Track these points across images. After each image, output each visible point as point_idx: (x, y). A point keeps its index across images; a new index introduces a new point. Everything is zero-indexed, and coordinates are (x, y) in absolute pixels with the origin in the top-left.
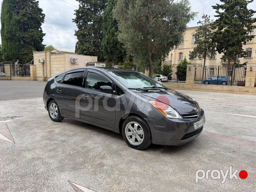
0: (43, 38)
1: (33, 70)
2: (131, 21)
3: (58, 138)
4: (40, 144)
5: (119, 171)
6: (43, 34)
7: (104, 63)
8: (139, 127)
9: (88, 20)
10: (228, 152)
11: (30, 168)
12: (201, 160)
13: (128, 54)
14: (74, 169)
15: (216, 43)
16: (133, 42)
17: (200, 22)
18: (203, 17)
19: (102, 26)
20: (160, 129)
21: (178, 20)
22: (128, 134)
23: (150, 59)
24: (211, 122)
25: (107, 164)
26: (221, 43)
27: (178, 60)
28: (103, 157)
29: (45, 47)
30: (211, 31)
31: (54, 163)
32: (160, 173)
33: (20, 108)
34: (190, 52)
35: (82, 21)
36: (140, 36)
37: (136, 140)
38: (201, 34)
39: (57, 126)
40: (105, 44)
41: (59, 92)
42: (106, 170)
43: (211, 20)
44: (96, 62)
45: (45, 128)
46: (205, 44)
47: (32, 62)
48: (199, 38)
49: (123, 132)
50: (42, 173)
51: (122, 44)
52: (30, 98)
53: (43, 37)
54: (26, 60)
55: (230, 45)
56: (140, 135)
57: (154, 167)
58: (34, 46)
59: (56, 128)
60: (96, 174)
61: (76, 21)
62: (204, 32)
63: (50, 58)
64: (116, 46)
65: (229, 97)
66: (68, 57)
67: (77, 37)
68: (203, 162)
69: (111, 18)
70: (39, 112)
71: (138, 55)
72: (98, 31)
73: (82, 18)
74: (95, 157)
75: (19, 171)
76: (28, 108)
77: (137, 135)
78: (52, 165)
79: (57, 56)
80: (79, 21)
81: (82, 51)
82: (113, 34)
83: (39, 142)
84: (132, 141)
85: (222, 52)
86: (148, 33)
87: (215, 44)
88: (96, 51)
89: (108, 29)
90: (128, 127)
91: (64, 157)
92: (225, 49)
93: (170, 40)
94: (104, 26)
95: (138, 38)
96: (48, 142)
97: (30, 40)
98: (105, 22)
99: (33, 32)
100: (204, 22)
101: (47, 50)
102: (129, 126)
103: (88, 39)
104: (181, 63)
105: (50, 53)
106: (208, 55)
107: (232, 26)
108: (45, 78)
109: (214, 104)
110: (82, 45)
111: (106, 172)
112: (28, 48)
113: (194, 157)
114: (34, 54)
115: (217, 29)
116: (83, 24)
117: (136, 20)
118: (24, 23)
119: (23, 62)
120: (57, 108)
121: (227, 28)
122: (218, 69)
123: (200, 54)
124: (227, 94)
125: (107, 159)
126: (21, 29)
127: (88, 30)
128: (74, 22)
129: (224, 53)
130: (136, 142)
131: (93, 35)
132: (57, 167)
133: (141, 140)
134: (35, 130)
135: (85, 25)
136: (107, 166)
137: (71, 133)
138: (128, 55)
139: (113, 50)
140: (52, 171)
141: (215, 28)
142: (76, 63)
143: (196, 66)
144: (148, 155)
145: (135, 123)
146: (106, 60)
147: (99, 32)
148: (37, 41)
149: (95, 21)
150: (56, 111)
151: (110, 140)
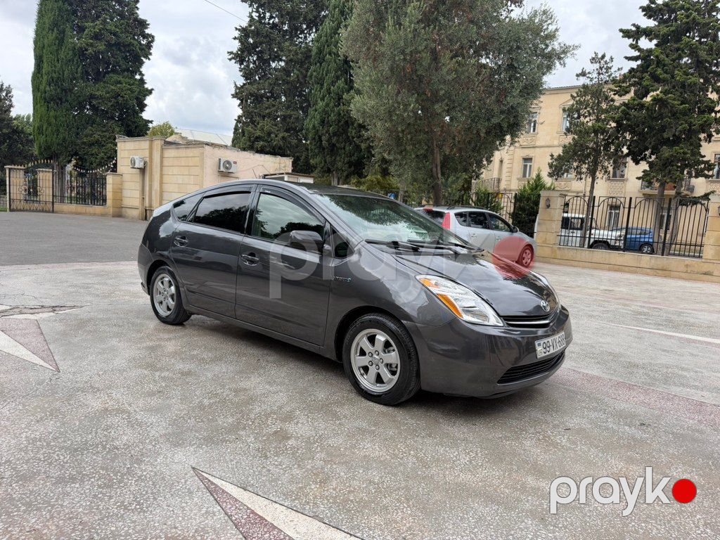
0: (146, 102)
1: (113, 189)
2: (390, 63)
3: (173, 364)
4: (125, 378)
5: (327, 454)
6: (147, 90)
7: (311, 177)
8: (387, 345)
9: (273, 57)
10: (626, 424)
11: (96, 433)
12: (550, 438)
13: (376, 155)
14: (209, 440)
15: (628, 133)
16: (391, 120)
17: (583, 74)
18: (593, 60)
19: (309, 73)
20: (446, 354)
21: (519, 65)
22: (357, 361)
23: (436, 171)
24: (593, 347)
25: (297, 434)
26: (641, 134)
27: (518, 179)
28: (289, 418)
29: (150, 125)
30: (613, 100)
31: (158, 426)
32: (434, 464)
33: (76, 286)
34: (552, 156)
35: (255, 59)
36: (412, 105)
37: (379, 379)
38: (586, 108)
39: (171, 336)
40: (317, 125)
41: (182, 244)
42: (292, 448)
43: (616, 69)
44: (287, 174)
45: (140, 339)
46: (596, 135)
47: (112, 166)
48: (579, 117)
49: (344, 356)
50: (127, 446)
51: (362, 127)
52: (102, 262)
53: (145, 99)
54: (96, 158)
55: (666, 142)
56: (389, 366)
57: (421, 450)
58: (120, 123)
59: (170, 339)
60: (266, 457)
61: (239, 57)
62: (594, 103)
63: (162, 157)
64: (345, 131)
65: (655, 285)
66: (212, 156)
67: (239, 102)
68: (555, 445)
69: (335, 54)
70: (127, 297)
71: (404, 158)
72: (298, 88)
73: (256, 51)
74: (267, 416)
75: (66, 437)
76: (96, 286)
77: (382, 366)
78: (152, 427)
79: (182, 152)
80: (247, 59)
81: (250, 140)
82: (340, 98)
83: (121, 371)
84: (366, 382)
85: (642, 159)
86: (436, 98)
87: (625, 137)
88: (290, 143)
89: (325, 85)
90: (358, 344)
91: (185, 412)
92: (652, 153)
93: (495, 121)
94: (315, 74)
95: (405, 110)
96: (146, 372)
97: (110, 104)
98: (318, 64)
99: (120, 82)
100: (595, 75)
101: (154, 134)
102: (361, 340)
103: (270, 108)
104: (527, 188)
105: (163, 142)
106: (603, 166)
107: (674, 87)
108: (146, 210)
109: (607, 302)
110: (253, 126)
111: (293, 454)
112: (105, 126)
113: (532, 430)
114: (119, 145)
115: (632, 94)
116: (257, 68)
117: (405, 59)
118: (95, 58)
119: (88, 164)
120: (173, 288)
121: (661, 92)
122: (627, 206)
123: (580, 162)
124: (648, 278)
125: (298, 422)
126: (87, 73)
127: (271, 85)
128: (233, 61)
129: (648, 162)
130: (378, 385)
131: (283, 99)
132: (165, 435)
133: (391, 380)
134: (114, 342)
135: (264, 71)
136: (297, 438)
137: (207, 355)
138: (378, 157)
139: (338, 141)
140: (153, 444)
141: (627, 92)
142: (232, 175)
143: (565, 196)
144: (407, 419)
145: (379, 334)
146: (316, 168)
147: (302, 90)
148: (128, 109)
149: (291, 60)
150: (172, 296)
151: (311, 377)
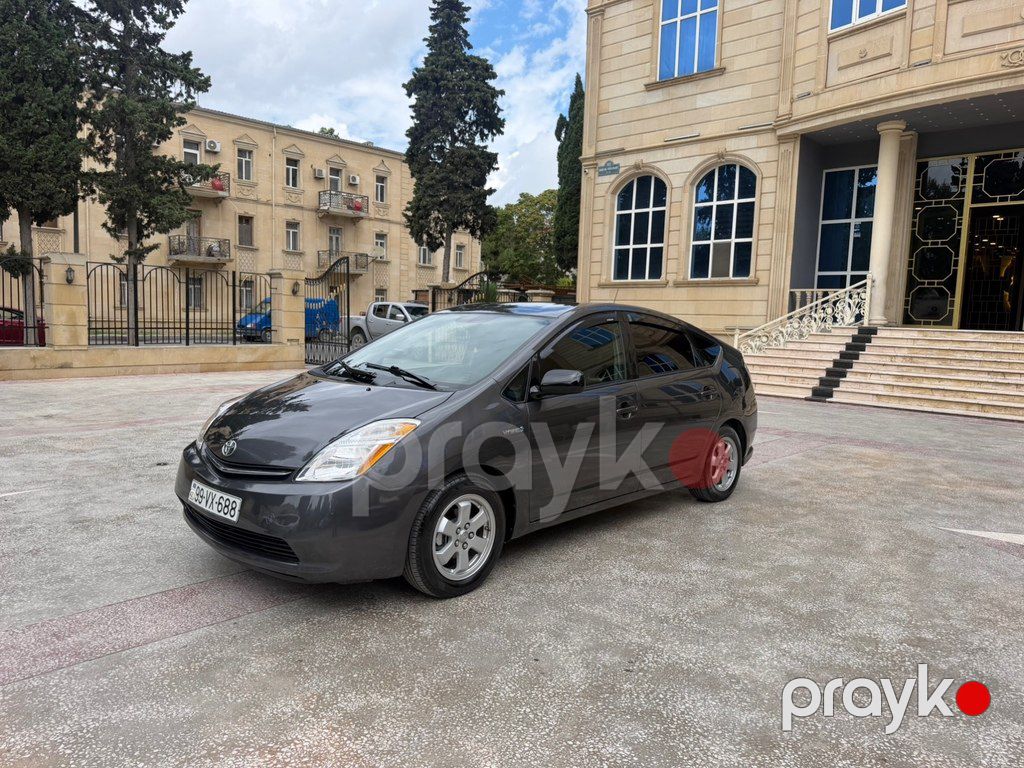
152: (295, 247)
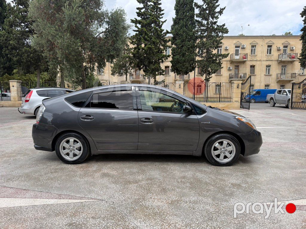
152: (269, 73)
